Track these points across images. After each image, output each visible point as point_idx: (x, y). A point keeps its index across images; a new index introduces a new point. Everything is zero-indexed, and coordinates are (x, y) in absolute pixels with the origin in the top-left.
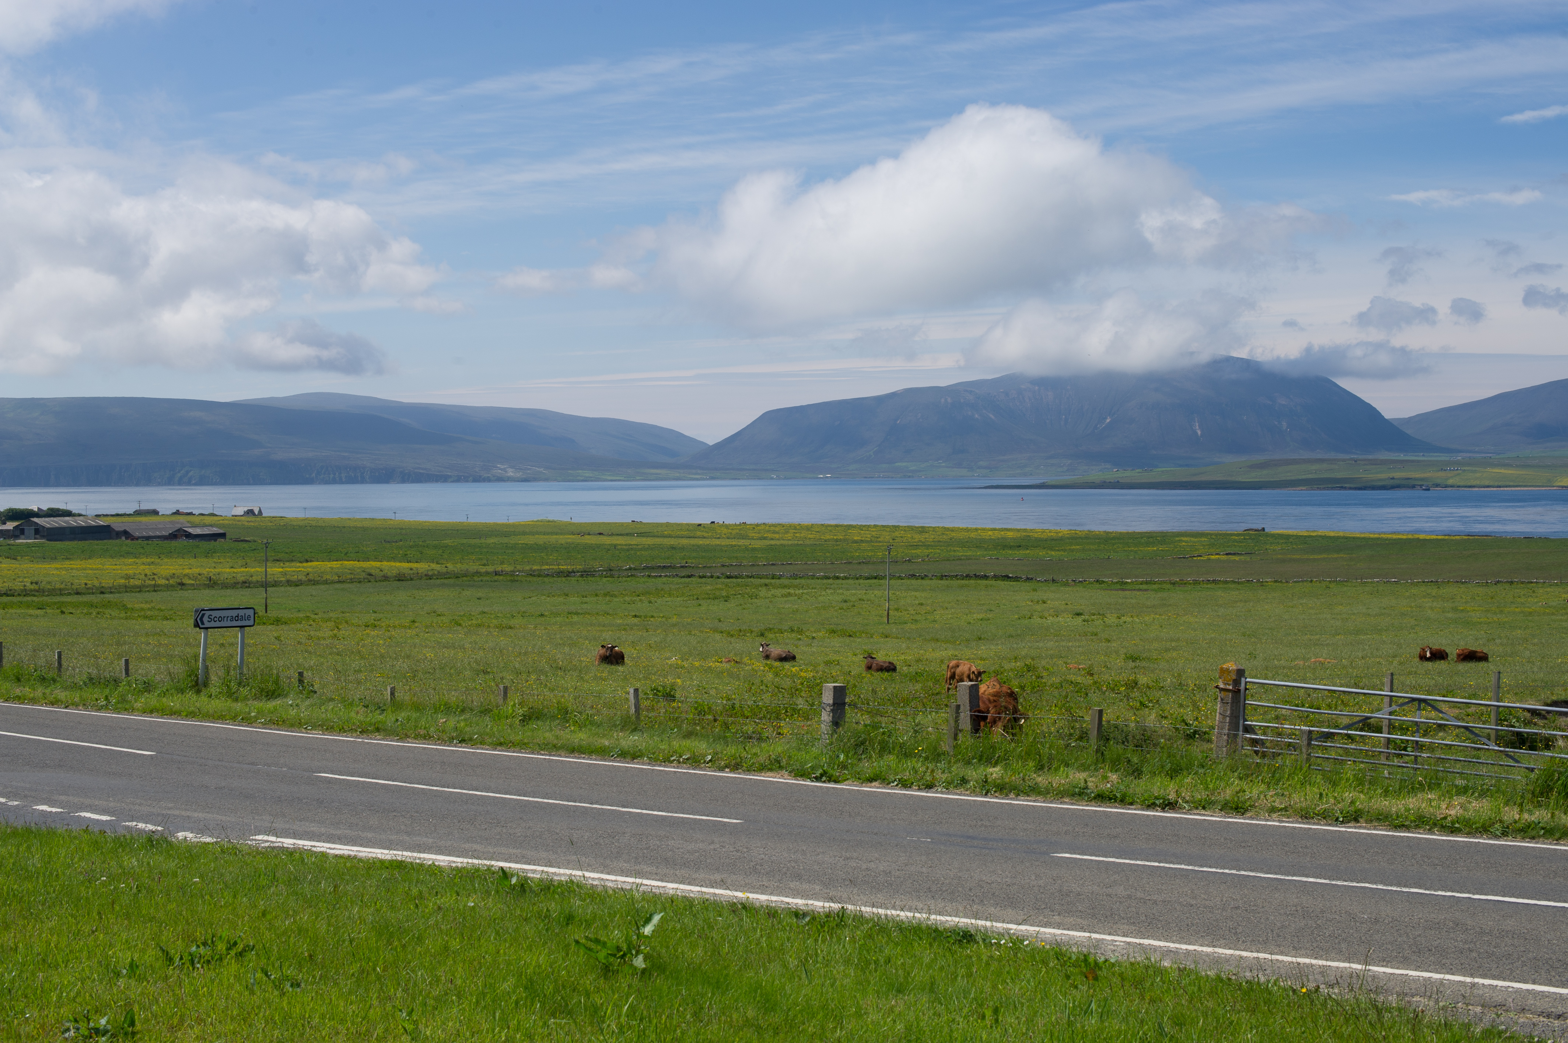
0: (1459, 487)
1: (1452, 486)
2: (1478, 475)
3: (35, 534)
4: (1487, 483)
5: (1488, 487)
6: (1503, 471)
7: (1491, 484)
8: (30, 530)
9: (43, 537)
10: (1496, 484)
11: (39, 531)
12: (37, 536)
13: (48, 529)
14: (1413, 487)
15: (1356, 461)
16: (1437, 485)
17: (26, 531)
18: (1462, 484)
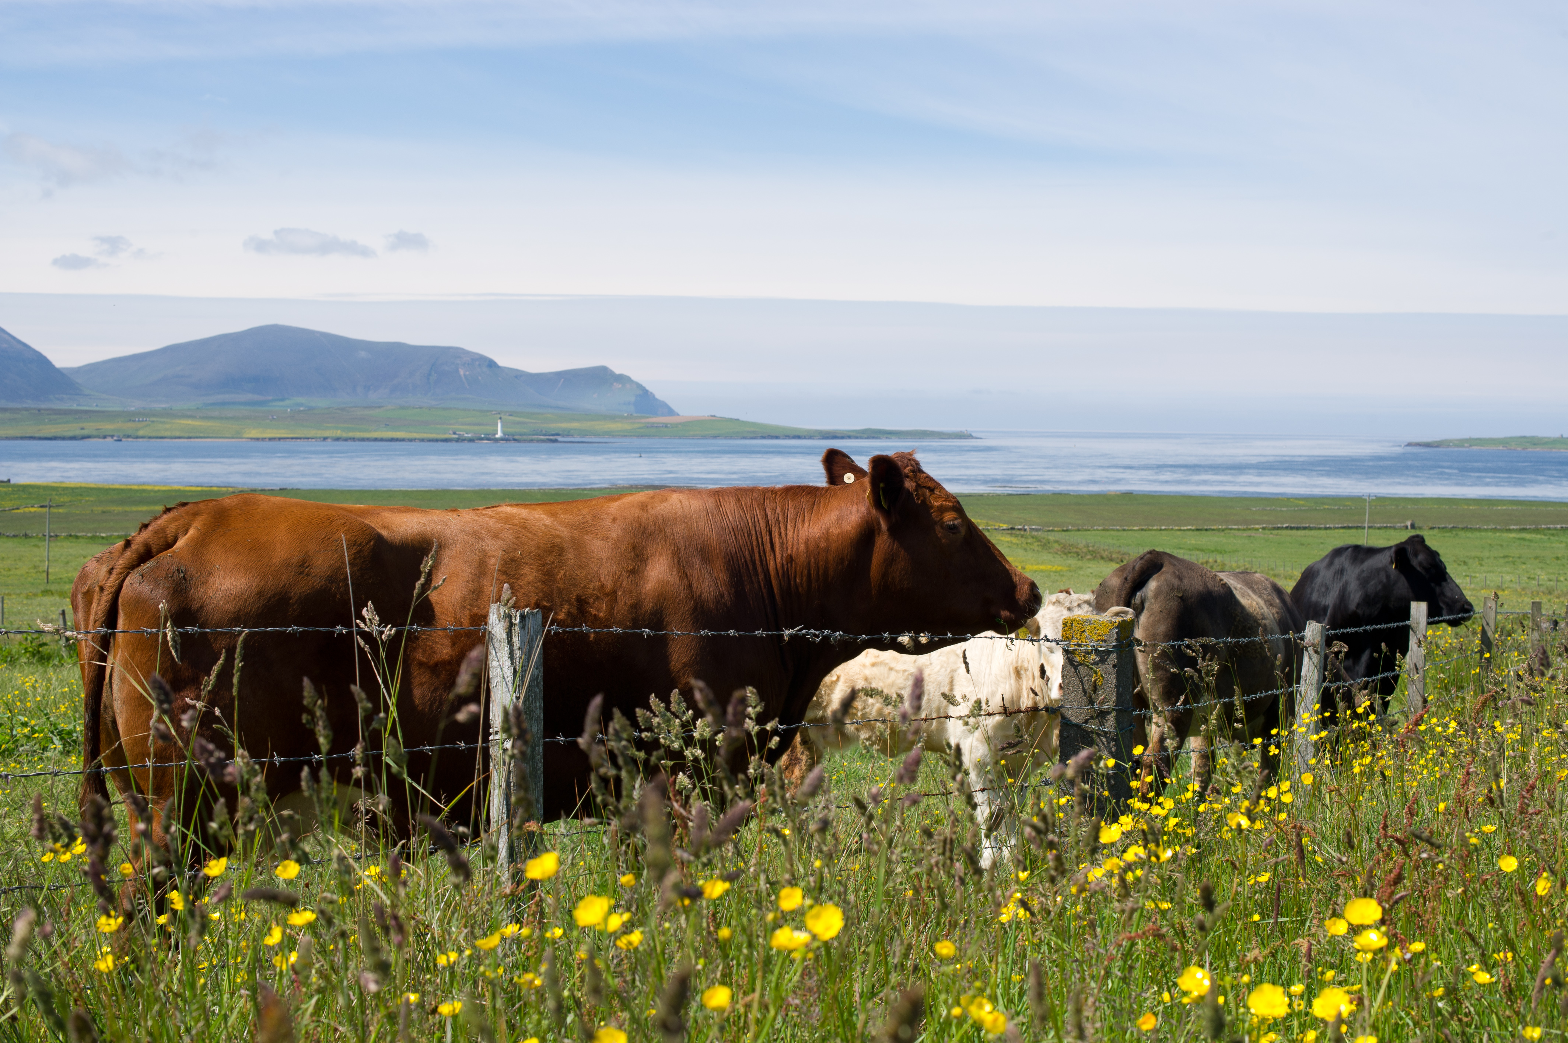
0: (150, 438)
1: (142, 437)
2: (168, 426)
4: (178, 434)
5: (179, 438)
6: (190, 422)
7: (182, 435)
10: (187, 435)
14: (105, 437)
15: (39, 410)
16: (129, 437)
18: (154, 434)
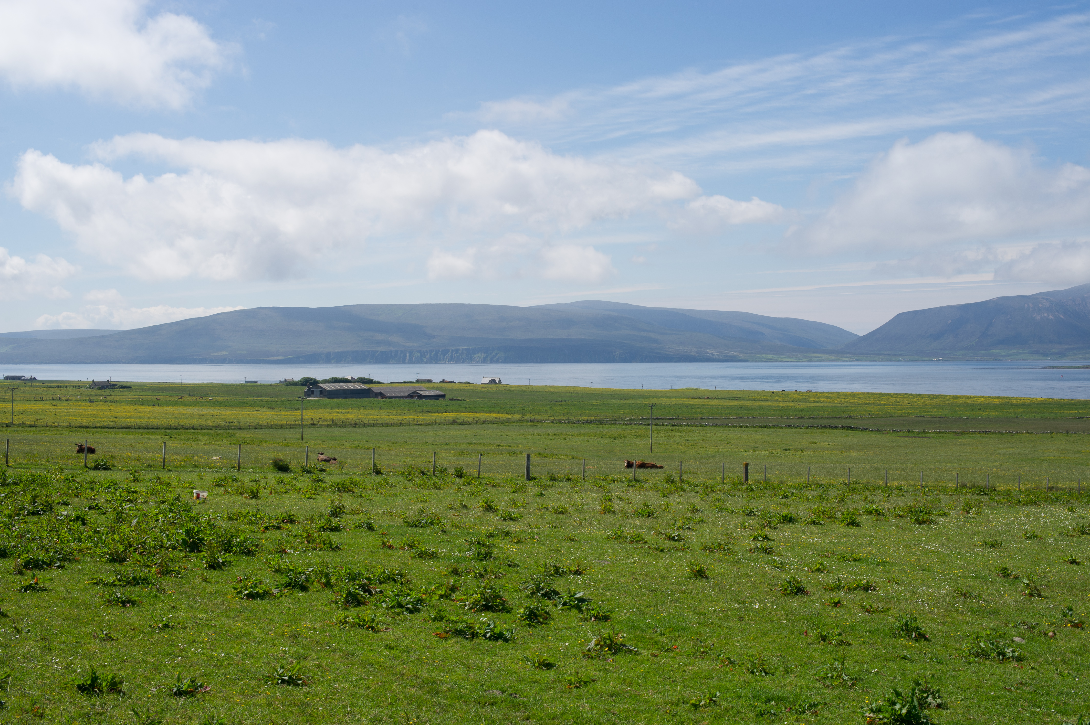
3: (320, 394)
8: (317, 391)
9: (324, 396)
11: (323, 392)
12: (321, 395)
13: (328, 391)
17: (315, 393)
